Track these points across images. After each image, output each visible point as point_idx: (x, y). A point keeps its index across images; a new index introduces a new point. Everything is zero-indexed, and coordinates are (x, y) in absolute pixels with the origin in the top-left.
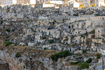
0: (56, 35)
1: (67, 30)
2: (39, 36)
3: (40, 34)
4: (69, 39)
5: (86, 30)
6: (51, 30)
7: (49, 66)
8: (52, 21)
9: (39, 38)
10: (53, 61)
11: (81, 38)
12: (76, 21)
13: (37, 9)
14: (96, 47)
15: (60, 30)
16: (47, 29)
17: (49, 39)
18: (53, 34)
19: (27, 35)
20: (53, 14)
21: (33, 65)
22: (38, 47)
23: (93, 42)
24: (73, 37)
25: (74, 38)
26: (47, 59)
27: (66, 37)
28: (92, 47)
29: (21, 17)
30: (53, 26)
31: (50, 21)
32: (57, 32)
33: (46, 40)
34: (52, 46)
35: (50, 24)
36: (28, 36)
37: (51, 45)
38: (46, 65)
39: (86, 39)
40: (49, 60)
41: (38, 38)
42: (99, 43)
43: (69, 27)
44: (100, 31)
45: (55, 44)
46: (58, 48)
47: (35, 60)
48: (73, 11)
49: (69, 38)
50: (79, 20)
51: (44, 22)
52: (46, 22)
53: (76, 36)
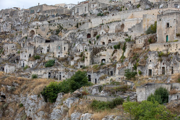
0: (62, 53)
1: (84, 40)
2: (27, 55)
3: (30, 51)
4: (86, 58)
5: (127, 35)
6: (52, 43)
7: (36, 114)
8: (56, 28)
9: (27, 59)
10: (46, 101)
11: (114, 53)
12: (103, 24)
13: (33, 15)
14: (161, 65)
15: (68, 42)
16: (44, 42)
17: (47, 59)
18: (55, 51)
19: (8, 54)
20: (59, 19)
21: (7, 111)
22: (22, 73)
23: (154, 52)
24: (95, 52)
25: (98, 54)
26: (32, 97)
27: (82, 55)
28: (151, 66)
29: (7, 31)
30: (56, 36)
31: (52, 28)
32: (63, 47)
33: (40, 62)
34: (50, 73)
35: (52, 33)
36: (9, 56)
37: (48, 70)
38: (29, 112)
39: (131, 51)
40: (36, 99)
41: (25, 59)
42: (171, 54)
43: (89, 36)
44: (173, 24)
45: (55, 69)
46: (62, 75)
47: (10, 100)
48: (97, 9)
49: (86, 55)
50: (109, 22)
51: (40, 30)
52: (44, 30)
53: (103, 49)
